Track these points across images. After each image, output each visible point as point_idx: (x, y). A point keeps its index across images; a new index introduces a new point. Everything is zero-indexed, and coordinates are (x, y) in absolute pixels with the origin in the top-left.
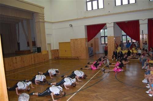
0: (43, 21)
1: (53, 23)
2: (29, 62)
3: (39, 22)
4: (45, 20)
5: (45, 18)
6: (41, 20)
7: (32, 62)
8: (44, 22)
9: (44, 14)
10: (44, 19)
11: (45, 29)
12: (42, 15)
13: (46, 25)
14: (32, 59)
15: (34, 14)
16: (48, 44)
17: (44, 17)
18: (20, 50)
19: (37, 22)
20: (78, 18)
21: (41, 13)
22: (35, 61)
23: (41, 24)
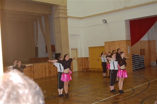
0: (64, 16)
1: (81, 18)
2: (41, 73)
3: (59, 17)
4: (68, 15)
5: (68, 11)
6: (61, 15)
7: (46, 73)
8: (66, 18)
9: (66, 7)
10: (67, 13)
11: (68, 27)
12: (63, 8)
13: (70, 22)
14: (46, 69)
15: (53, 7)
16: (72, 49)
17: (66, 10)
18: (38, 57)
19: (56, 18)
20: (115, 9)
21: (63, 5)
22: (50, 72)
23: (62, 20)
